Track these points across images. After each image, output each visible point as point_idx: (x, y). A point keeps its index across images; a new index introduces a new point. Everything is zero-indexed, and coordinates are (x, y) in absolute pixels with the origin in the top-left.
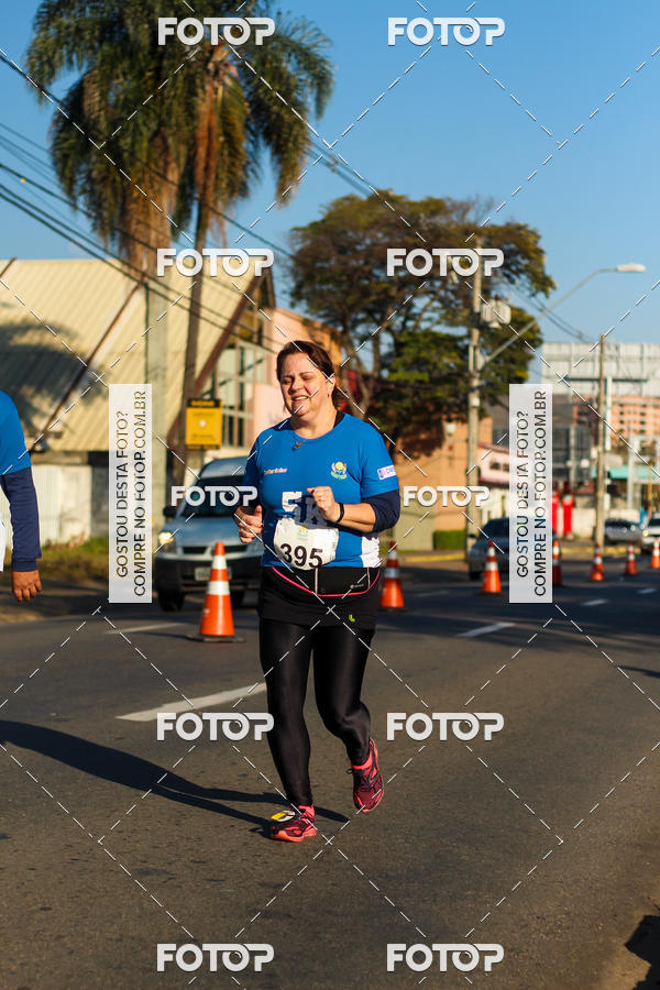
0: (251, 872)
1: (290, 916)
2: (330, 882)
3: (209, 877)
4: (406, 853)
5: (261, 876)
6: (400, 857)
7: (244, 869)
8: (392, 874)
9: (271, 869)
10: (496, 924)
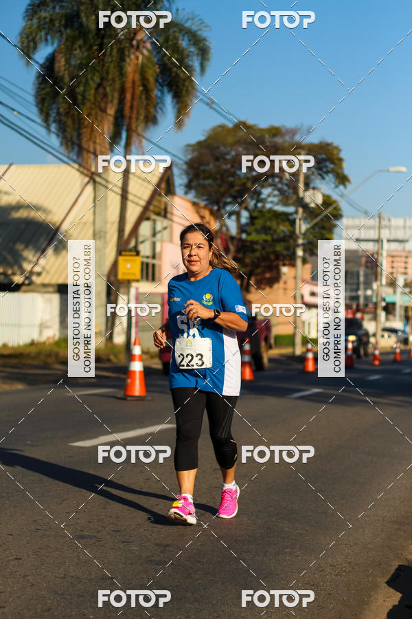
0: (150, 537)
2: (200, 543)
3: (123, 540)
5: (156, 539)
7: (145, 535)
8: (239, 539)
9: (162, 536)
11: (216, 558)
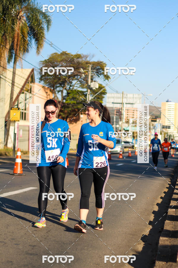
0: (27, 242)
1: (37, 255)
2: (48, 245)
3: (16, 243)
4: (69, 236)
5: (30, 243)
6: (67, 238)
7: (25, 241)
8: (65, 242)
9: (32, 241)
10: (93, 257)
11: (55, 252)
